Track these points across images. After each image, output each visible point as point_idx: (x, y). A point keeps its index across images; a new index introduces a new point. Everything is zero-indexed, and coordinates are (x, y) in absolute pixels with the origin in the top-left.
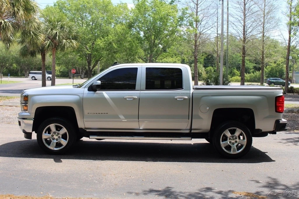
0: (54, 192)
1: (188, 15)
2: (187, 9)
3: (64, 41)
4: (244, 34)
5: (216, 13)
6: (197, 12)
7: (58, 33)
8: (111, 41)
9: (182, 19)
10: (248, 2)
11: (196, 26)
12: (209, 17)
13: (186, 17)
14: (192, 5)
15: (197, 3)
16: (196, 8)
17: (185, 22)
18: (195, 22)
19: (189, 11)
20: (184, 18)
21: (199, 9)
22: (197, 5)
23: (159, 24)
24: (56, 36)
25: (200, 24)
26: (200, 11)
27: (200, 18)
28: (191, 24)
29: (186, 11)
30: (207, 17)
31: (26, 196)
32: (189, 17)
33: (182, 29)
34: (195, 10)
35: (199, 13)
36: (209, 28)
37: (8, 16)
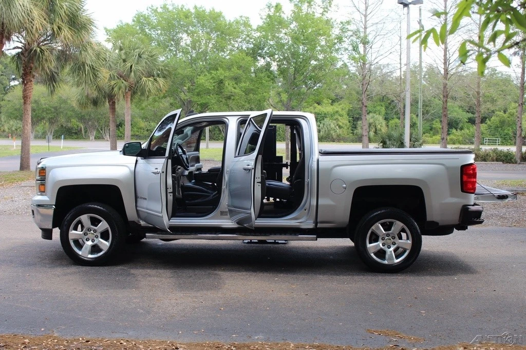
0: (64, 327)
1: (350, 33)
2: (348, 23)
3: (144, 79)
4: (445, 63)
5: (397, 29)
6: (365, 28)
7: (133, 66)
8: (222, 77)
9: (340, 39)
10: (451, 10)
11: (365, 51)
12: (385, 36)
13: (346, 37)
14: (358, 17)
15: (366, 13)
16: (364, 22)
17: (345, 45)
18: (361, 44)
19: (352, 27)
20: (343, 38)
21: (369, 24)
22: (366, 16)
23: (302, 49)
24: (131, 71)
25: (371, 47)
26: (370, 26)
27: (370, 38)
28: (355, 49)
29: (346, 27)
30: (382, 37)
31: (15, 334)
32: (352, 36)
33: (340, 56)
34: (361, 24)
35: (368, 31)
36: (386, 54)
37: (48, 40)
